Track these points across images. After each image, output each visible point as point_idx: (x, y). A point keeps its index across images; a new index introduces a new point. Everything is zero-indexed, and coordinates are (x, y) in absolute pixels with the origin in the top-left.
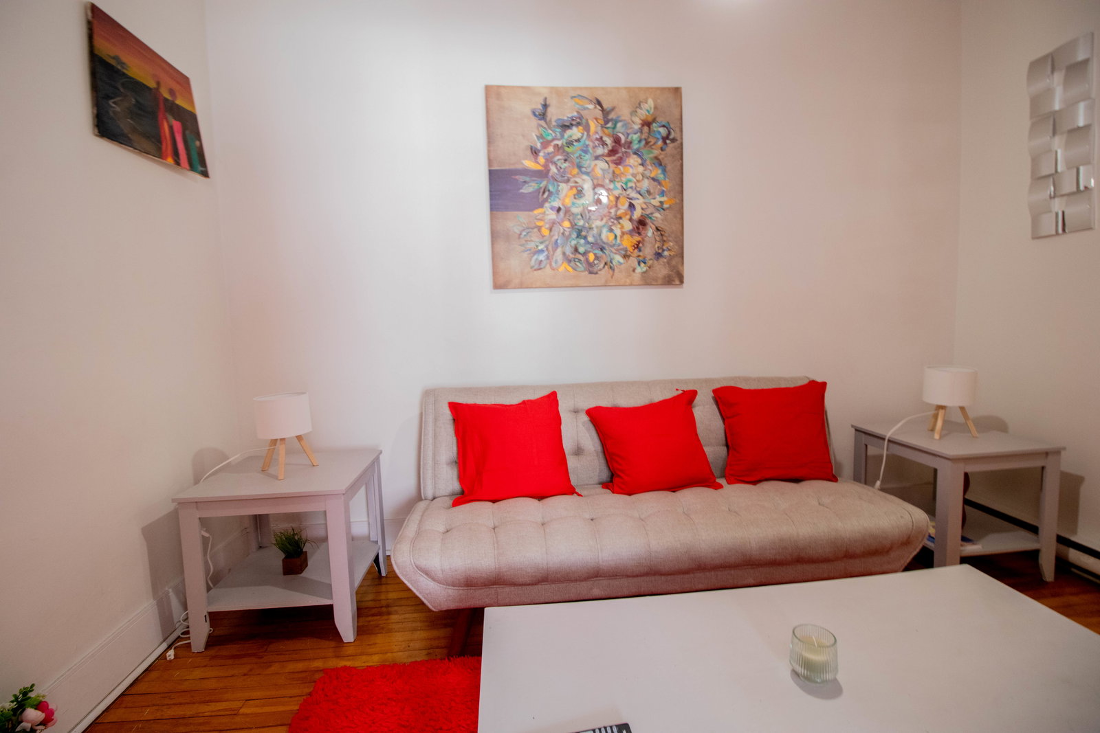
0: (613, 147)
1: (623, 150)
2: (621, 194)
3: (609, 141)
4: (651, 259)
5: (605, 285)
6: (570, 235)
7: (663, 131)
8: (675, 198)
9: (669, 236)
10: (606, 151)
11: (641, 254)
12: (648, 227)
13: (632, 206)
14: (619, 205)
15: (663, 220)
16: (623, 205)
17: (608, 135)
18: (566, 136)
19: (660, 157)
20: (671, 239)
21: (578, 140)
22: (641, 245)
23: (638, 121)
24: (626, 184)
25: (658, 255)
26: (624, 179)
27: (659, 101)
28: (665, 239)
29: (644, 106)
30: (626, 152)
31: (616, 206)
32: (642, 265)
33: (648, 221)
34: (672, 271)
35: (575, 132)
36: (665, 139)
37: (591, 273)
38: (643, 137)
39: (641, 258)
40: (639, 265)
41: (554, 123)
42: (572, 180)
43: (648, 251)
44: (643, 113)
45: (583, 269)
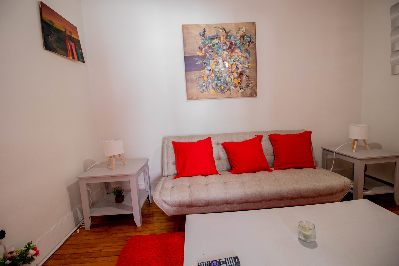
0: (230, 46)
1: (234, 47)
2: (233, 63)
3: (228, 44)
4: (245, 87)
5: (228, 98)
6: (215, 79)
7: (249, 39)
8: (253, 64)
9: (252, 78)
10: (227, 47)
11: (241, 85)
12: (244, 75)
13: (237, 68)
14: (233, 68)
15: (249, 73)
16: (234, 68)
17: (228, 42)
18: (212, 43)
19: (248, 49)
20: (252, 79)
21: (217, 44)
22: (241, 82)
23: (239, 35)
24: (235, 59)
25: (248, 86)
26: (234, 58)
27: (247, 28)
28: (250, 79)
29: (242, 30)
30: (235, 47)
31: (231, 68)
32: (242, 89)
33: (244, 73)
34: (253, 91)
35: (216, 41)
36: (249, 42)
37: (222, 93)
38: (241, 42)
39: (241, 87)
40: (240, 89)
41: (208, 38)
42: (215, 59)
43: (244, 84)
44: (241, 32)
45: (219, 92)
